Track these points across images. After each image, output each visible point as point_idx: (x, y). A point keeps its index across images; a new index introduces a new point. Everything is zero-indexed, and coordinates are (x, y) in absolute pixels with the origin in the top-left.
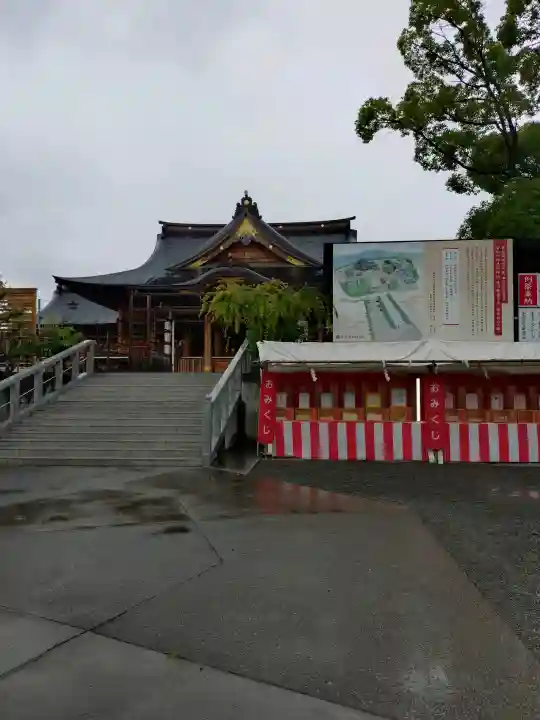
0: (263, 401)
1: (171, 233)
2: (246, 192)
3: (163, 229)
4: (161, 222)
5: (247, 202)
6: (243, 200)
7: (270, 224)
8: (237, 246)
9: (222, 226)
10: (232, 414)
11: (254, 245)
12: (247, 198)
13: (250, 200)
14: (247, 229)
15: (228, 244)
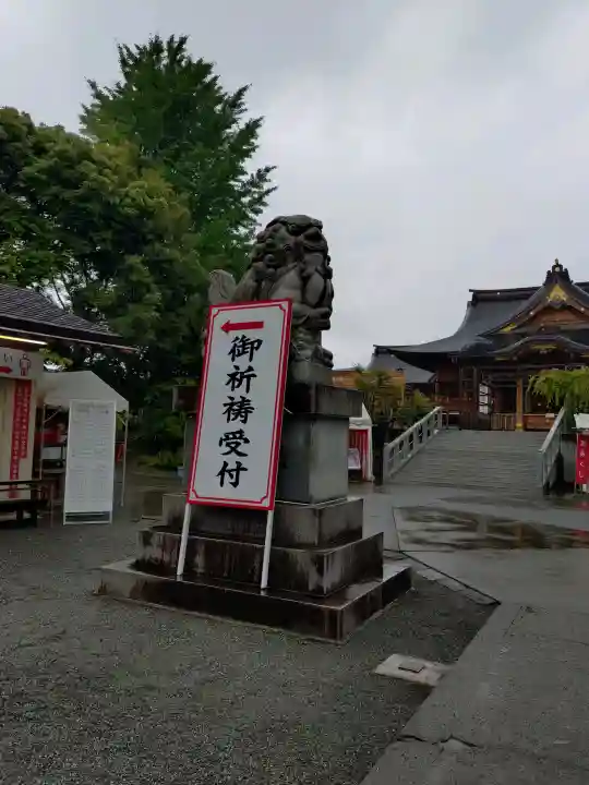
0: (579, 454)
1: (480, 299)
2: (557, 260)
3: (474, 296)
4: (470, 291)
5: (557, 269)
6: (554, 267)
7: (578, 284)
8: (549, 309)
9: (535, 289)
10: (551, 471)
11: (565, 308)
12: (558, 265)
13: (561, 266)
14: (558, 294)
15: (540, 307)
